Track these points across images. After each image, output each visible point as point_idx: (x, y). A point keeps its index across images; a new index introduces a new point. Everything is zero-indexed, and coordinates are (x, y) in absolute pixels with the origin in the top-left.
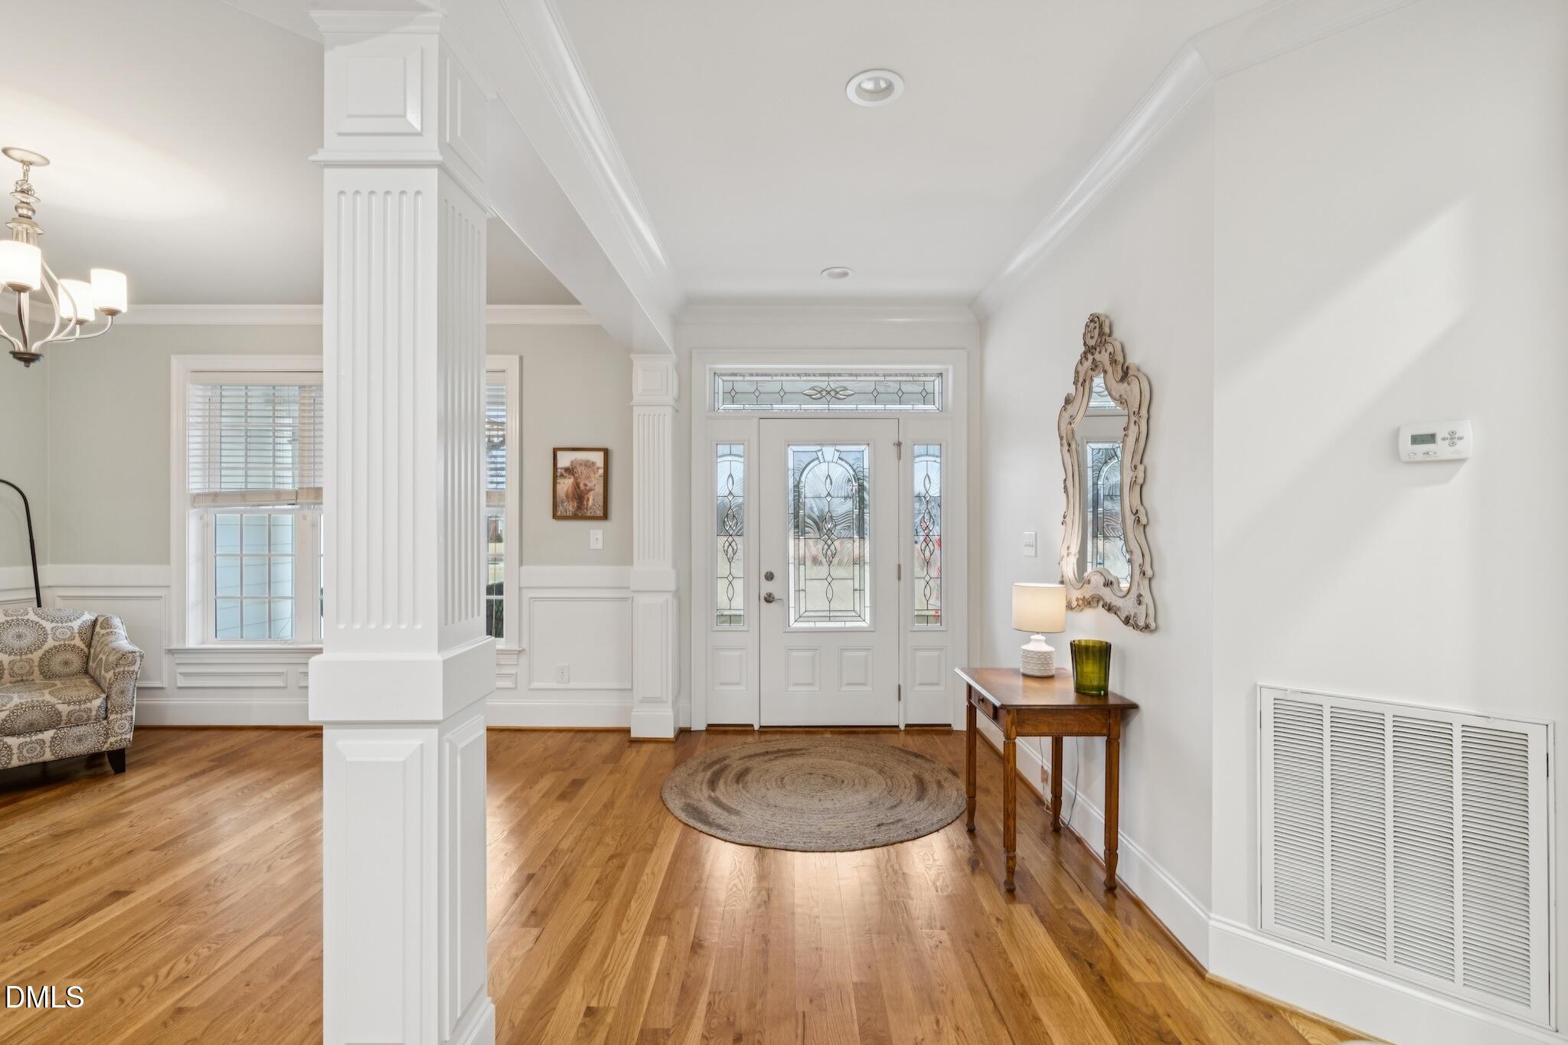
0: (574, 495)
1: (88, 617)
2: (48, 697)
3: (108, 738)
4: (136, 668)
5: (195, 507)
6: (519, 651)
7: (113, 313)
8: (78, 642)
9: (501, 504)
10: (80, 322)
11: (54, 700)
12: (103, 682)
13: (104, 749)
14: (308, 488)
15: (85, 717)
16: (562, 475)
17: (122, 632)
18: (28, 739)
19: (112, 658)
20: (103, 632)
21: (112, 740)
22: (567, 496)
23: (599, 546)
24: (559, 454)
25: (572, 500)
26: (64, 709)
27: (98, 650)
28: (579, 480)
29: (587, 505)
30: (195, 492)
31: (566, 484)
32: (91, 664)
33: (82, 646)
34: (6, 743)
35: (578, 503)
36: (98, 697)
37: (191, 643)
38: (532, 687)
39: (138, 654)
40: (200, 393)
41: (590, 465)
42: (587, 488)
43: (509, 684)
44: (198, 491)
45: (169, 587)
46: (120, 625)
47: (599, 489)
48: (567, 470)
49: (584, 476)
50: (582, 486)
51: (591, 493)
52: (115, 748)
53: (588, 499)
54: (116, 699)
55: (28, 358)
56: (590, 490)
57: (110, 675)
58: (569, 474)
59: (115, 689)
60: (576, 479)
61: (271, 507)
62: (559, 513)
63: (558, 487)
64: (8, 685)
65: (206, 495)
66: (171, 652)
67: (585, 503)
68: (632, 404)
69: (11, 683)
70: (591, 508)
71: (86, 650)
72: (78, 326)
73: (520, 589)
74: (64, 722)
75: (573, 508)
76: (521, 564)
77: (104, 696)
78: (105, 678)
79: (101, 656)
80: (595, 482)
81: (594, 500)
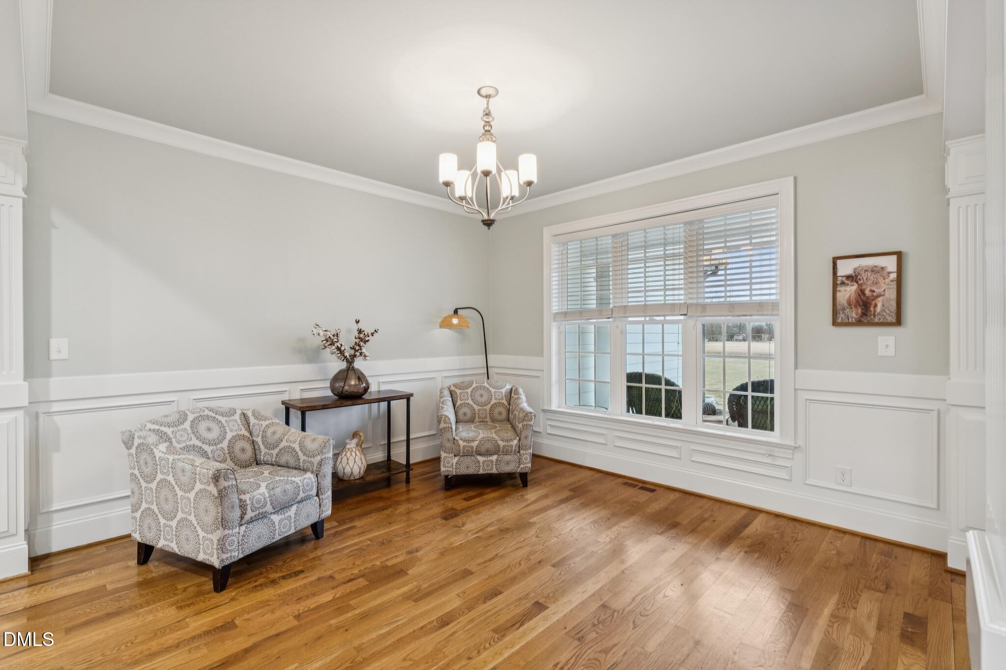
0: (857, 302)
1: (508, 387)
2: (494, 435)
3: (520, 464)
4: (532, 423)
5: (555, 321)
6: (795, 447)
7: (529, 184)
8: (504, 401)
9: (774, 313)
10: (512, 198)
11: (497, 438)
12: (517, 429)
13: (518, 471)
14: (619, 306)
15: (510, 450)
16: (843, 283)
17: (523, 397)
18: (486, 459)
19: (521, 415)
20: (515, 397)
21: (522, 466)
22: (849, 304)
23: (891, 352)
24: (839, 262)
25: (856, 307)
26: (501, 443)
27: (514, 408)
28: (864, 287)
29: (875, 311)
30: (555, 311)
31: (848, 292)
32: (510, 415)
33: (507, 404)
34: (477, 459)
35: (862, 309)
36: (515, 439)
37: (554, 407)
38: (807, 482)
39: (533, 414)
40: (557, 249)
41: (878, 271)
42: (875, 294)
43: (783, 475)
44: (557, 311)
45: (543, 370)
46: (522, 393)
47: (892, 294)
48: (848, 277)
49: (870, 282)
50: (867, 292)
51: (880, 299)
52: (523, 472)
53: (876, 306)
54: (524, 442)
55: (488, 223)
56: (878, 296)
57: (520, 425)
58: (852, 281)
59: (523, 436)
60: (860, 285)
61: (595, 320)
62: (839, 320)
63: (838, 294)
64: (478, 423)
65: (561, 313)
66: (544, 411)
67: (872, 309)
68: (947, 197)
69: (478, 422)
70: (879, 314)
71: (508, 406)
72: (511, 201)
73: (795, 390)
74: (501, 451)
75: (857, 314)
76: (796, 367)
77: (518, 438)
78: (518, 427)
79: (515, 412)
80: (884, 287)
81: (884, 305)
